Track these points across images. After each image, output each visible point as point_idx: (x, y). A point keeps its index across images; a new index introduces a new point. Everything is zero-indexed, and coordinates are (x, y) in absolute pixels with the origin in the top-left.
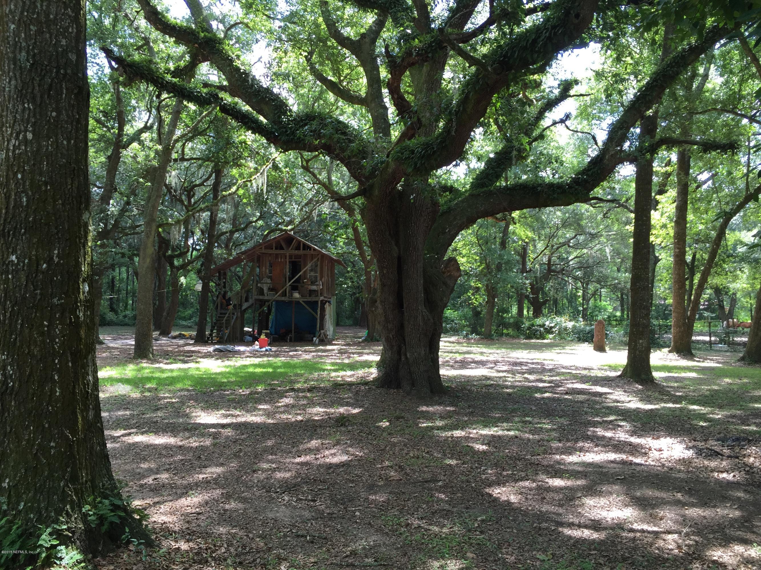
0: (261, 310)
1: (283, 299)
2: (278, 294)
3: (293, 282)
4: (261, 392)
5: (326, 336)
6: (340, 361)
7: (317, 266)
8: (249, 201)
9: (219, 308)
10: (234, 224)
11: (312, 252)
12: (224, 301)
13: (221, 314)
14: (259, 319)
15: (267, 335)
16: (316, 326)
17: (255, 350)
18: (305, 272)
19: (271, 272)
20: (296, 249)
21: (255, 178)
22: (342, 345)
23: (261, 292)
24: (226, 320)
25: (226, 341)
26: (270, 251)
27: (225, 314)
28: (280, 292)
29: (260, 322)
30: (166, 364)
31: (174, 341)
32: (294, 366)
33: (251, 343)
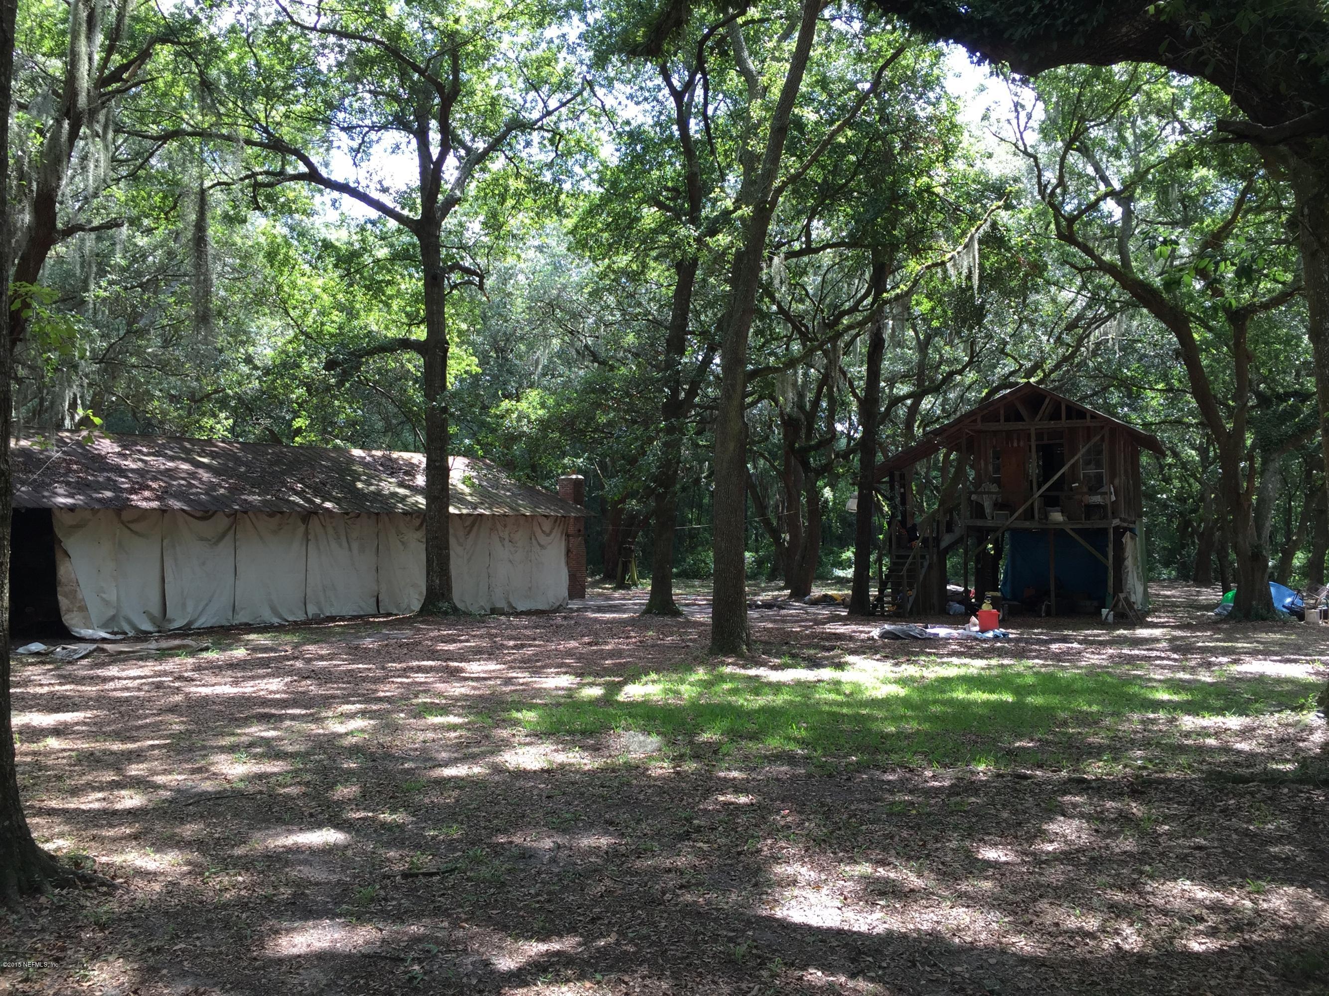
0: (981, 548)
1: (1027, 524)
2: (1016, 515)
3: (1048, 490)
4: (985, 784)
5: (1130, 605)
6: (1187, 676)
7: (1100, 452)
8: (945, 322)
9: (894, 546)
10: (920, 383)
11: (1088, 422)
12: (903, 531)
13: (898, 557)
14: (976, 568)
15: (995, 603)
16: (1105, 582)
17: (969, 637)
18: (1073, 466)
19: (997, 470)
20: (1051, 419)
21: (952, 258)
22: (1173, 627)
23: (978, 511)
24: (908, 571)
25: (911, 613)
26: (993, 426)
27: (907, 557)
28: (1021, 510)
29: (978, 573)
30: (775, 668)
31: (812, 610)
32: (1067, 690)
33: (960, 620)
